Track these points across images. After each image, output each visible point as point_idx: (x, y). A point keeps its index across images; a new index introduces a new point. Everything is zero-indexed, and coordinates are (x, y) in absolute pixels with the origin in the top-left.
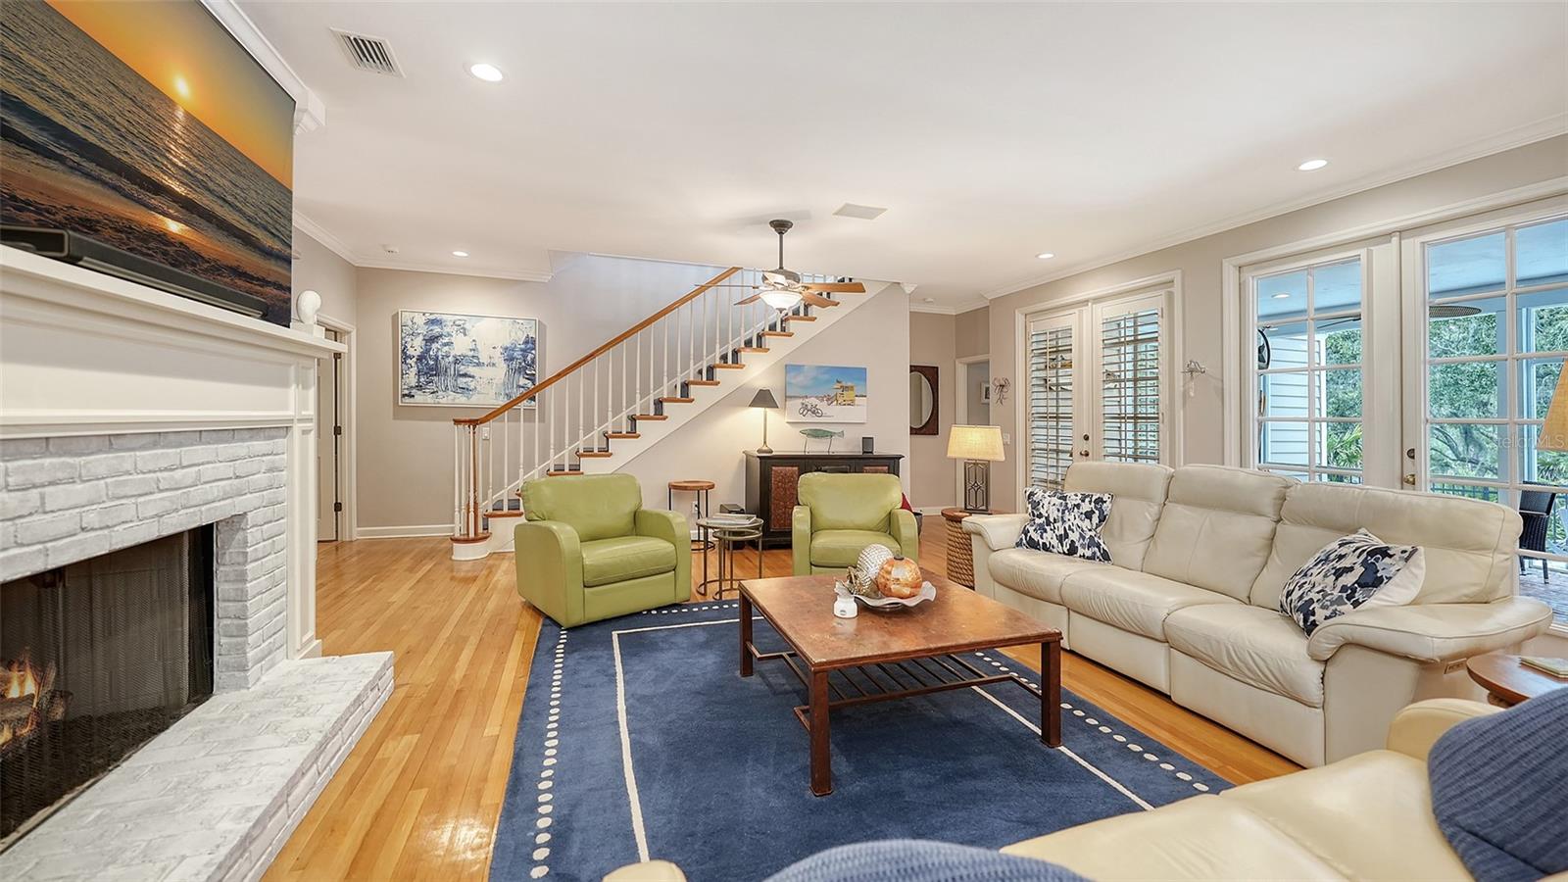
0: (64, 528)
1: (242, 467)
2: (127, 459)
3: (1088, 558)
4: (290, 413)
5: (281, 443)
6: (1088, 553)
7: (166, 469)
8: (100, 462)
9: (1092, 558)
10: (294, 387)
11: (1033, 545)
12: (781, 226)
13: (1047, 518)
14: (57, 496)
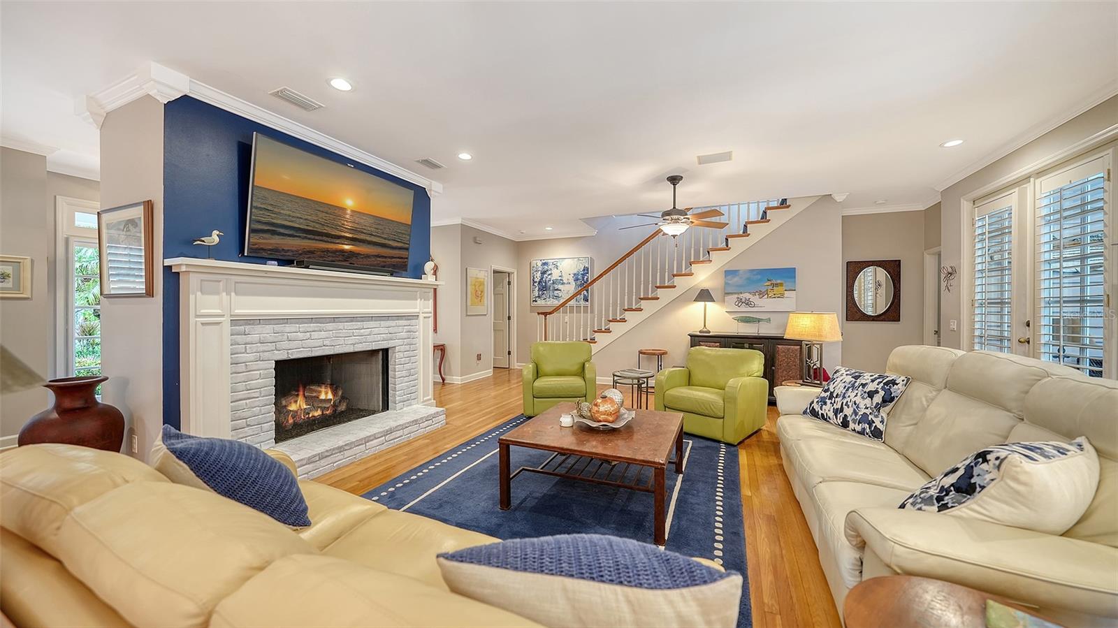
0: (317, 345)
1: (391, 330)
2: (341, 325)
3: (858, 432)
4: (417, 310)
5: (413, 322)
6: (859, 428)
7: (357, 329)
8: (330, 326)
9: (862, 433)
10: (419, 300)
11: (814, 413)
12: (674, 180)
13: (832, 393)
14: (315, 335)
